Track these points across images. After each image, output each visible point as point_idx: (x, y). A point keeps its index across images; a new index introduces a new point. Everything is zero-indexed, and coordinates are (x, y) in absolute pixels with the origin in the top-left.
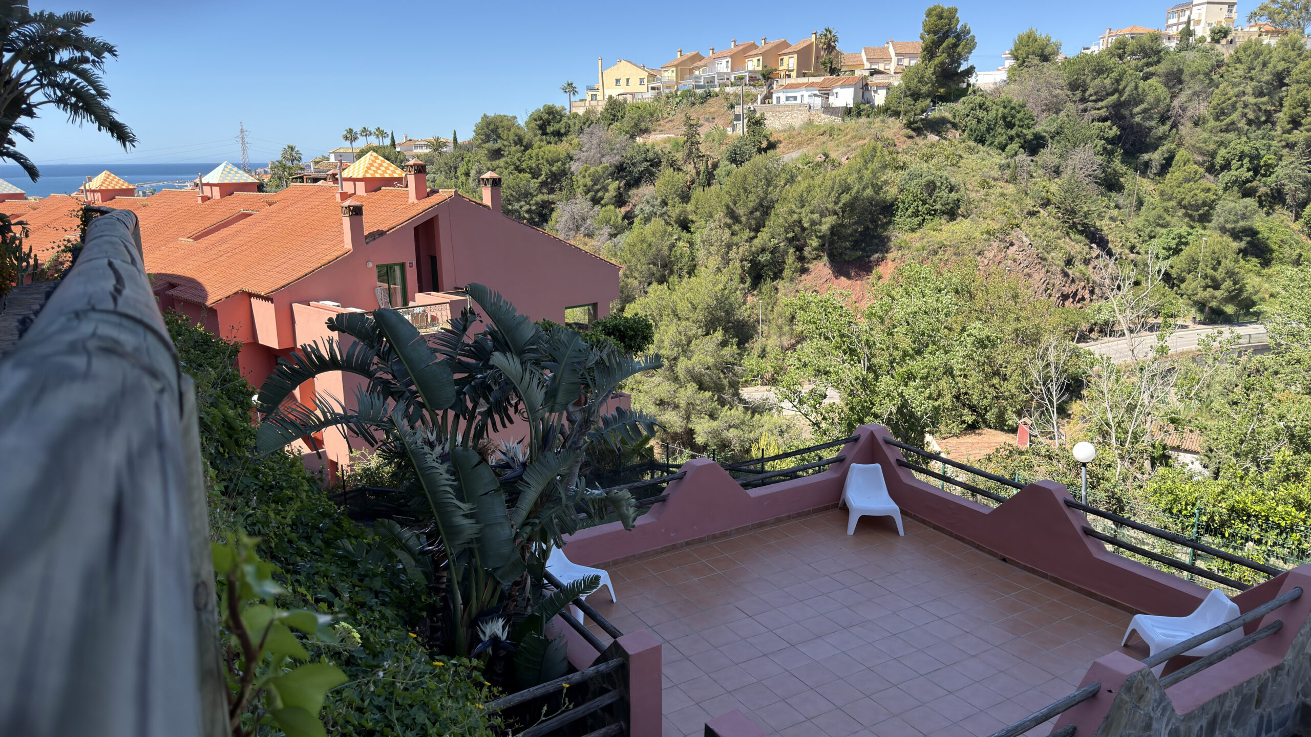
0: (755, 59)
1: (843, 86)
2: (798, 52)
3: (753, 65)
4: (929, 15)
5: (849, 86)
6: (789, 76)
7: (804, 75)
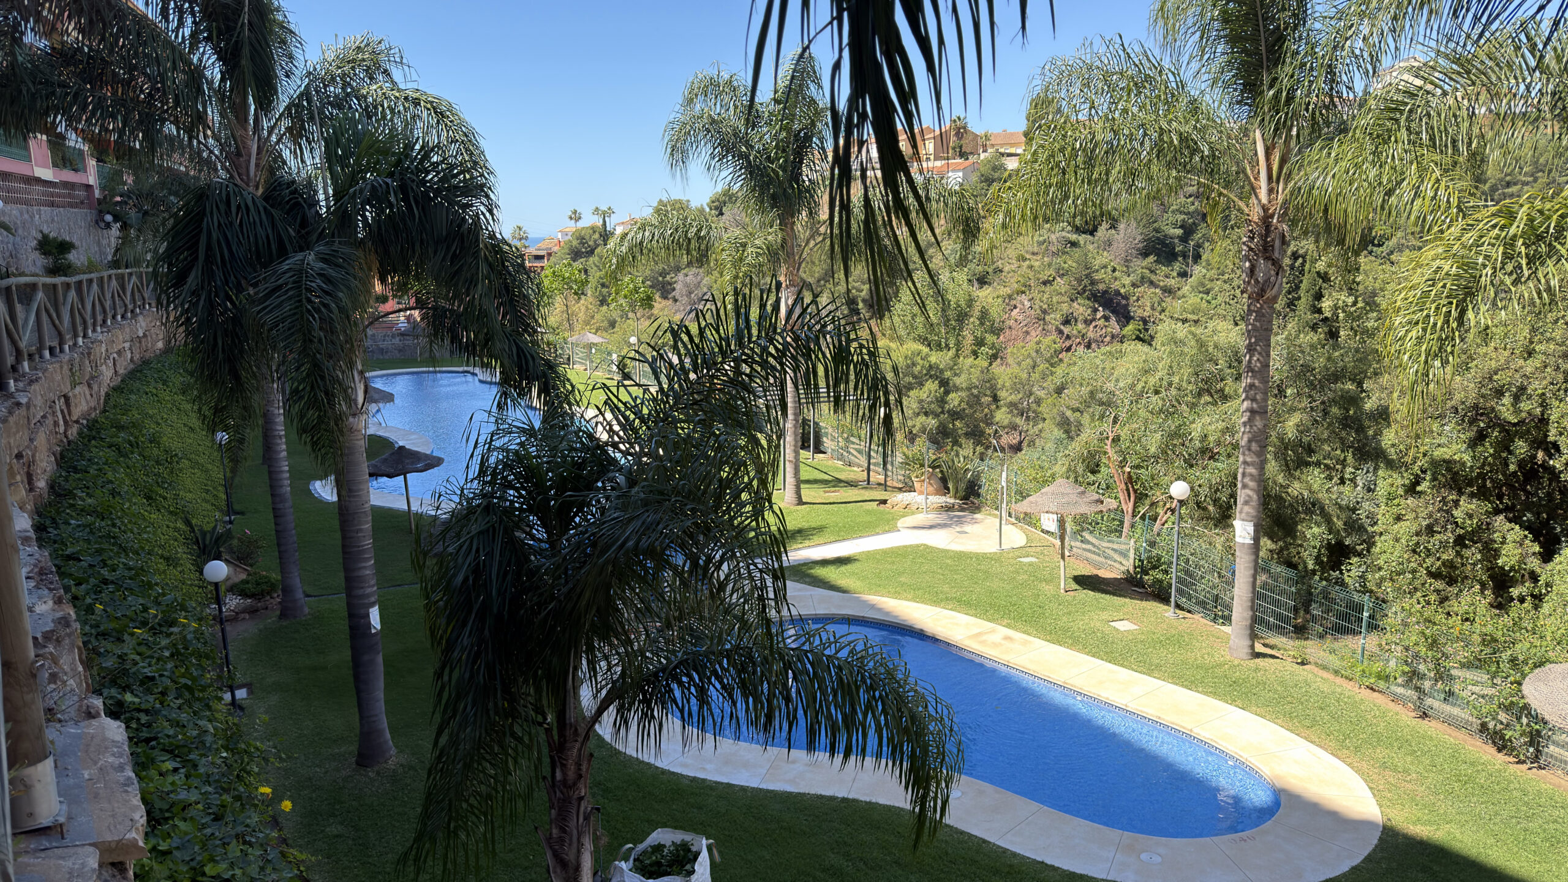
1: (954, 171)
2: (935, 138)
7: (941, 159)
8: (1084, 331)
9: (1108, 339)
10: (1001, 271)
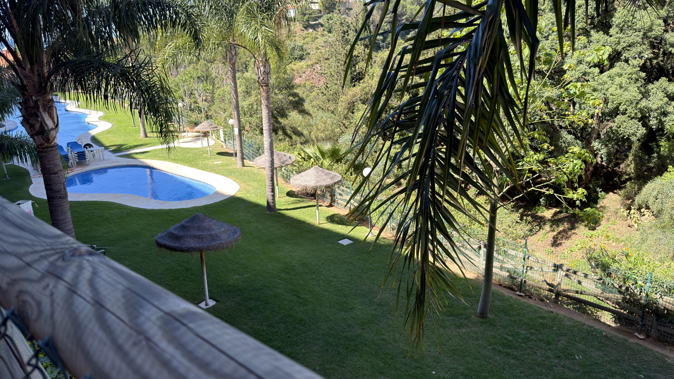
10: (309, 54)
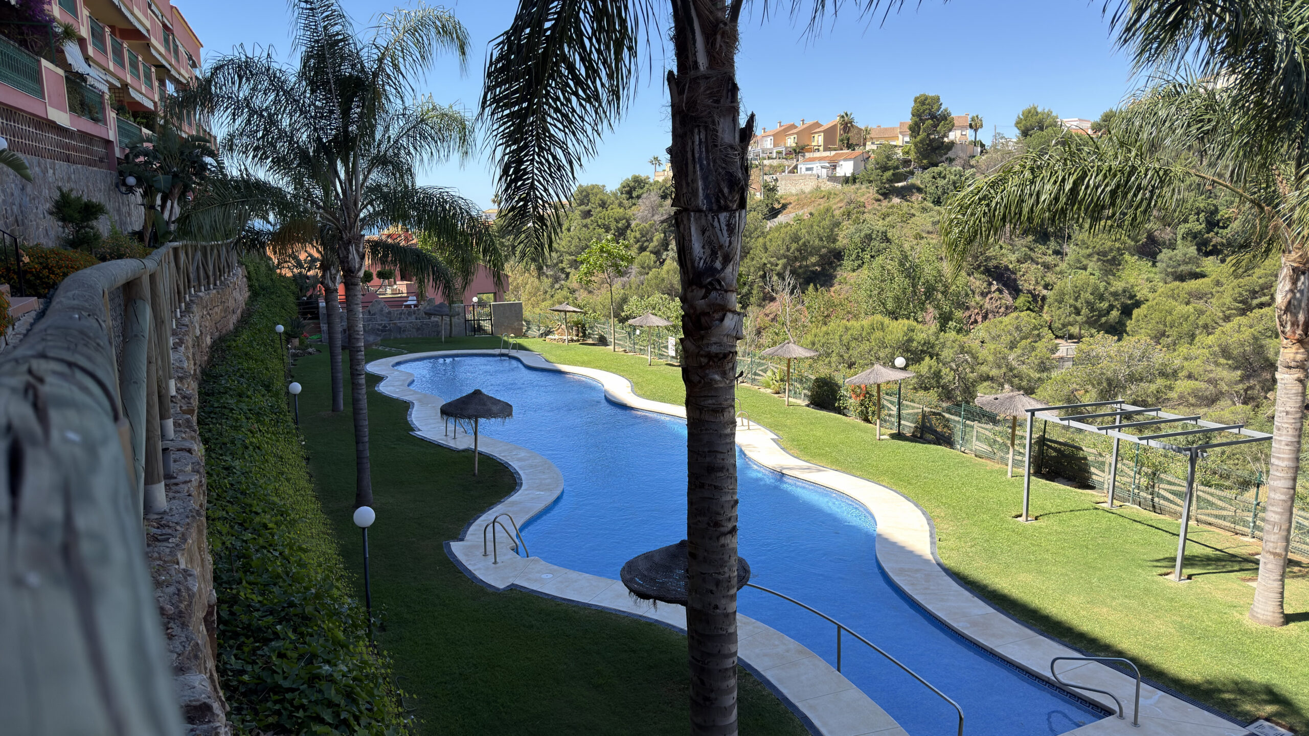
0: (792, 137)
1: (845, 160)
2: (824, 131)
3: (791, 142)
4: (915, 101)
5: (850, 159)
6: (818, 150)
7: (830, 149)
8: (981, 303)
9: (1002, 310)
